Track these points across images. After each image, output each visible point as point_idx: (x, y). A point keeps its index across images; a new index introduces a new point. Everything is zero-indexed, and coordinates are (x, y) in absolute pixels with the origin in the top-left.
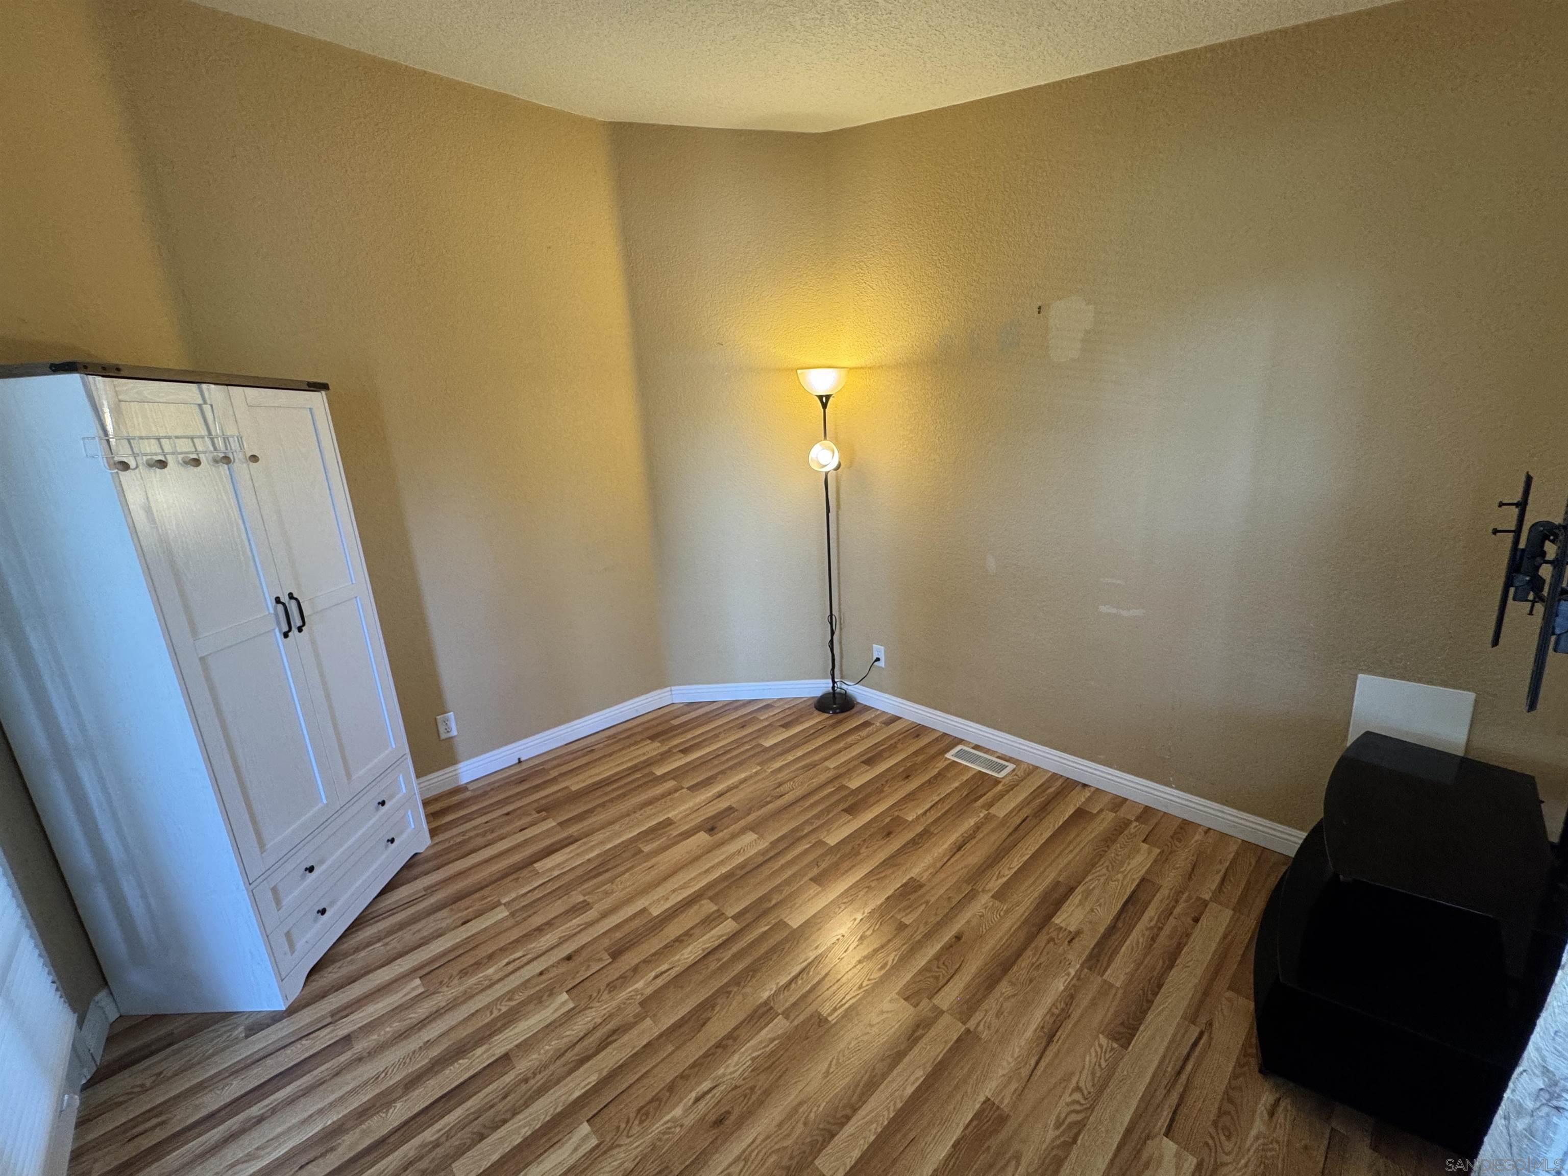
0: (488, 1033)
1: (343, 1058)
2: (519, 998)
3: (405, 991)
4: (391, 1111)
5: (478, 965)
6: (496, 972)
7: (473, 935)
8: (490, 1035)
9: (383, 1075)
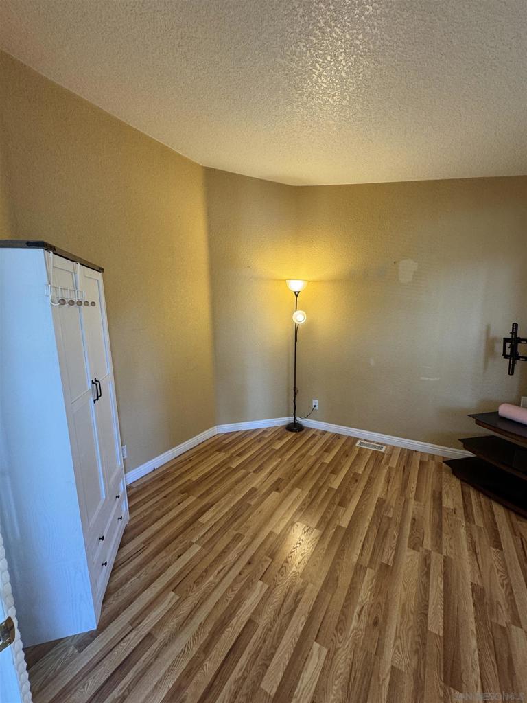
0: (232, 612)
1: (155, 646)
2: (237, 588)
3: (168, 600)
4: (205, 667)
5: (202, 577)
6: (215, 578)
7: (188, 562)
8: (234, 612)
9: (186, 649)
